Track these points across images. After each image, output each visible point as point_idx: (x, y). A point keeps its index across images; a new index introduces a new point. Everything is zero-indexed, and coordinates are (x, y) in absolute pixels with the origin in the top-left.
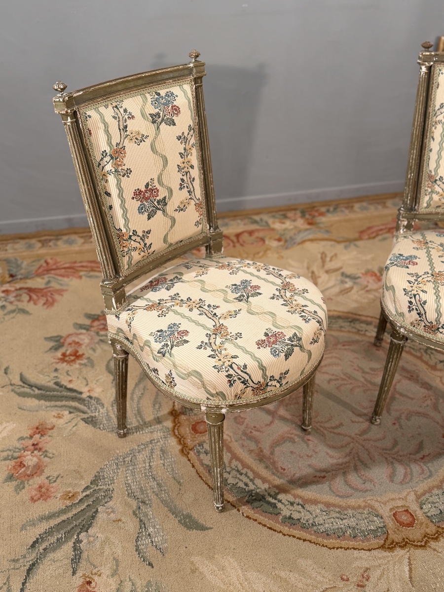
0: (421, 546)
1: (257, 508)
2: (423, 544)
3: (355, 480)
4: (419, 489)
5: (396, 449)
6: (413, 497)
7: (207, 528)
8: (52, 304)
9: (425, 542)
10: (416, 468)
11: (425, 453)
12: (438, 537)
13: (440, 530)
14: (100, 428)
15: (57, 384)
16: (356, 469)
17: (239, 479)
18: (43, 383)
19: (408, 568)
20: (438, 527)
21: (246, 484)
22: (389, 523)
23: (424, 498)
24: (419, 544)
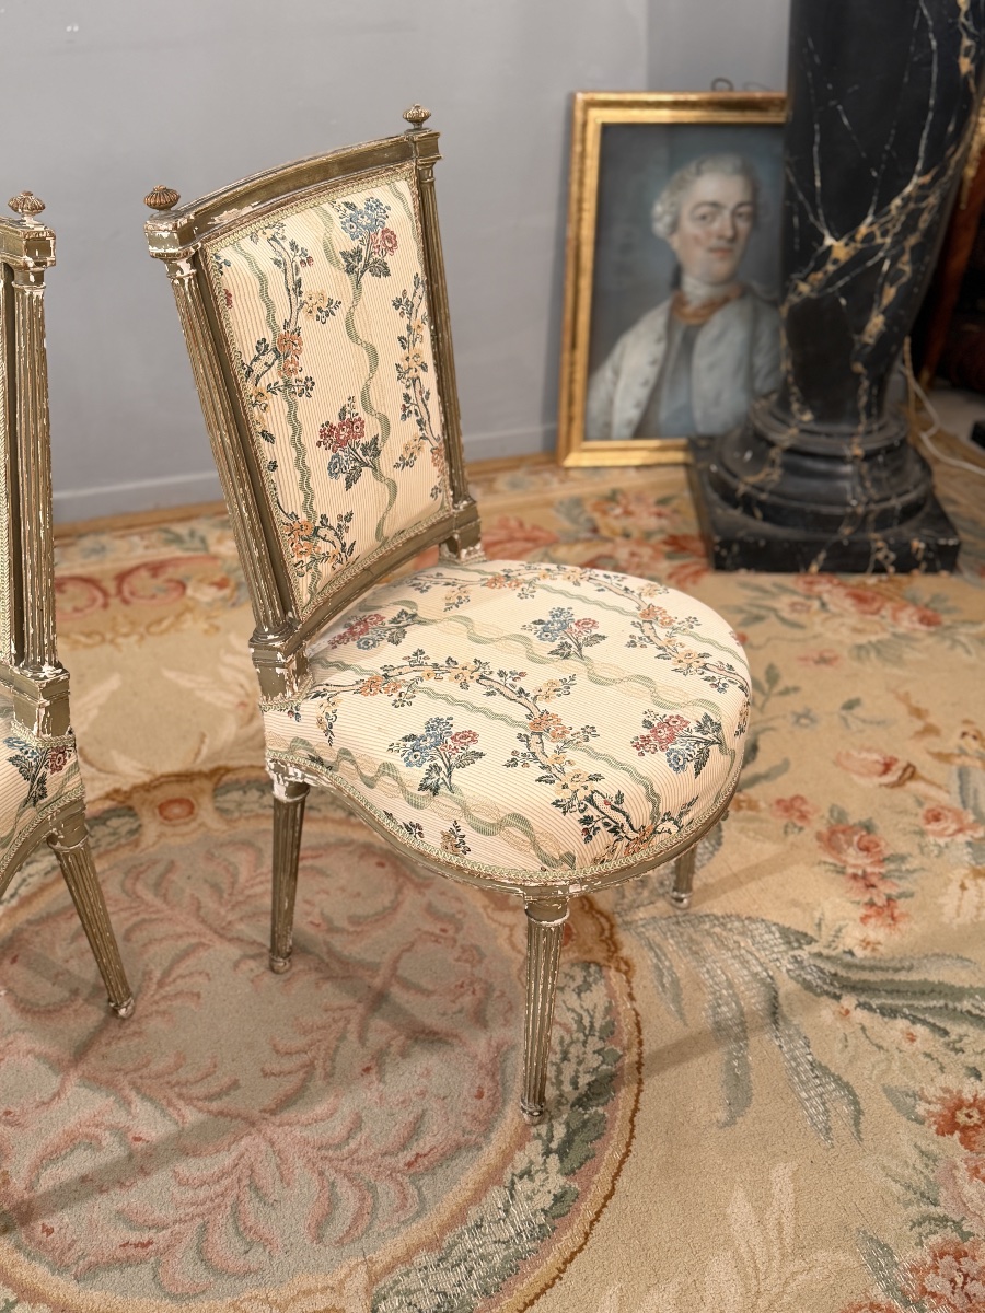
3: (224, 1245)
4: (382, 1257)
5: (353, 1144)
6: (360, 1279)
10: (387, 1192)
11: (421, 1146)
16: (235, 1213)
23: (389, 1280)
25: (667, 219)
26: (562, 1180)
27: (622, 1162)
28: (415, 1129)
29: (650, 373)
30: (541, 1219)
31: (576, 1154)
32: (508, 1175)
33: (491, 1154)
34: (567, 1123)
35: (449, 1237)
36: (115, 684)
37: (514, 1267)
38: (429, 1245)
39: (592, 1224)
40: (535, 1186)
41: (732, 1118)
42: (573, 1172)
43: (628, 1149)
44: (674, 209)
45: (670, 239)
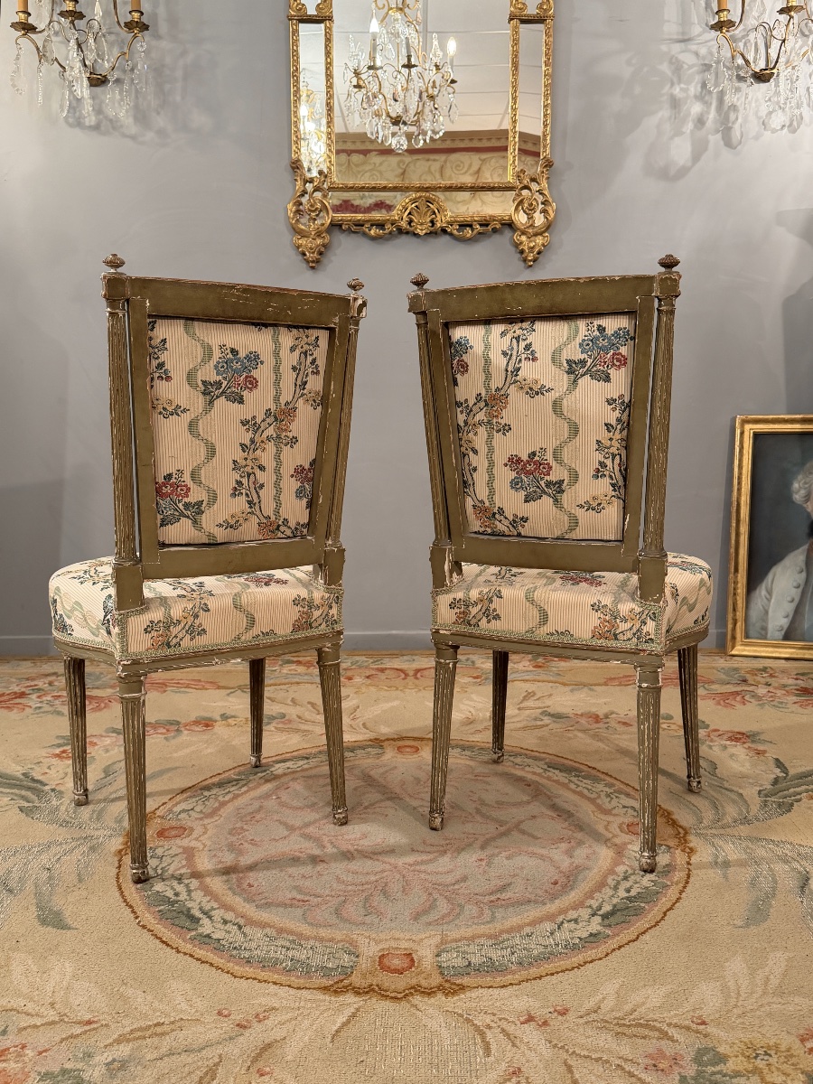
0: (396, 998)
1: (167, 919)
2: (399, 996)
3: (352, 910)
4: (455, 934)
5: (456, 887)
6: (437, 939)
7: (69, 928)
8: (100, 710)
9: (406, 995)
10: (471, 910)
11: (504, 896)
12: (434, 992)
13: (447, 985)
14: (32, 818)
15: (23, 774)
16: (366, 899)
17: (172, 888)
18: (8, 772)
19: (344, 1020)
20: (446, 981)
21: (177, 894)
22: (364, 964)
23: (454, 945)
24: (393, 995)
25: (803, 492)
26: (599, 928)
27: (650, 928)
28: (503, 888)
29: (796, 594)
30: (577, 941)
31: (612, 920)
32: (560, 919)
33: (552, 907)
34: (615, 906)
35: (505, 936)
36: (395, 703)
37: (547, 957)
38: (490, 937)
39: (614, 950)
40: (578, 927)
41: (747, 925)
42: (610, 926)
43: (657, 923)
44: (806, 486)
45: (805, 506)
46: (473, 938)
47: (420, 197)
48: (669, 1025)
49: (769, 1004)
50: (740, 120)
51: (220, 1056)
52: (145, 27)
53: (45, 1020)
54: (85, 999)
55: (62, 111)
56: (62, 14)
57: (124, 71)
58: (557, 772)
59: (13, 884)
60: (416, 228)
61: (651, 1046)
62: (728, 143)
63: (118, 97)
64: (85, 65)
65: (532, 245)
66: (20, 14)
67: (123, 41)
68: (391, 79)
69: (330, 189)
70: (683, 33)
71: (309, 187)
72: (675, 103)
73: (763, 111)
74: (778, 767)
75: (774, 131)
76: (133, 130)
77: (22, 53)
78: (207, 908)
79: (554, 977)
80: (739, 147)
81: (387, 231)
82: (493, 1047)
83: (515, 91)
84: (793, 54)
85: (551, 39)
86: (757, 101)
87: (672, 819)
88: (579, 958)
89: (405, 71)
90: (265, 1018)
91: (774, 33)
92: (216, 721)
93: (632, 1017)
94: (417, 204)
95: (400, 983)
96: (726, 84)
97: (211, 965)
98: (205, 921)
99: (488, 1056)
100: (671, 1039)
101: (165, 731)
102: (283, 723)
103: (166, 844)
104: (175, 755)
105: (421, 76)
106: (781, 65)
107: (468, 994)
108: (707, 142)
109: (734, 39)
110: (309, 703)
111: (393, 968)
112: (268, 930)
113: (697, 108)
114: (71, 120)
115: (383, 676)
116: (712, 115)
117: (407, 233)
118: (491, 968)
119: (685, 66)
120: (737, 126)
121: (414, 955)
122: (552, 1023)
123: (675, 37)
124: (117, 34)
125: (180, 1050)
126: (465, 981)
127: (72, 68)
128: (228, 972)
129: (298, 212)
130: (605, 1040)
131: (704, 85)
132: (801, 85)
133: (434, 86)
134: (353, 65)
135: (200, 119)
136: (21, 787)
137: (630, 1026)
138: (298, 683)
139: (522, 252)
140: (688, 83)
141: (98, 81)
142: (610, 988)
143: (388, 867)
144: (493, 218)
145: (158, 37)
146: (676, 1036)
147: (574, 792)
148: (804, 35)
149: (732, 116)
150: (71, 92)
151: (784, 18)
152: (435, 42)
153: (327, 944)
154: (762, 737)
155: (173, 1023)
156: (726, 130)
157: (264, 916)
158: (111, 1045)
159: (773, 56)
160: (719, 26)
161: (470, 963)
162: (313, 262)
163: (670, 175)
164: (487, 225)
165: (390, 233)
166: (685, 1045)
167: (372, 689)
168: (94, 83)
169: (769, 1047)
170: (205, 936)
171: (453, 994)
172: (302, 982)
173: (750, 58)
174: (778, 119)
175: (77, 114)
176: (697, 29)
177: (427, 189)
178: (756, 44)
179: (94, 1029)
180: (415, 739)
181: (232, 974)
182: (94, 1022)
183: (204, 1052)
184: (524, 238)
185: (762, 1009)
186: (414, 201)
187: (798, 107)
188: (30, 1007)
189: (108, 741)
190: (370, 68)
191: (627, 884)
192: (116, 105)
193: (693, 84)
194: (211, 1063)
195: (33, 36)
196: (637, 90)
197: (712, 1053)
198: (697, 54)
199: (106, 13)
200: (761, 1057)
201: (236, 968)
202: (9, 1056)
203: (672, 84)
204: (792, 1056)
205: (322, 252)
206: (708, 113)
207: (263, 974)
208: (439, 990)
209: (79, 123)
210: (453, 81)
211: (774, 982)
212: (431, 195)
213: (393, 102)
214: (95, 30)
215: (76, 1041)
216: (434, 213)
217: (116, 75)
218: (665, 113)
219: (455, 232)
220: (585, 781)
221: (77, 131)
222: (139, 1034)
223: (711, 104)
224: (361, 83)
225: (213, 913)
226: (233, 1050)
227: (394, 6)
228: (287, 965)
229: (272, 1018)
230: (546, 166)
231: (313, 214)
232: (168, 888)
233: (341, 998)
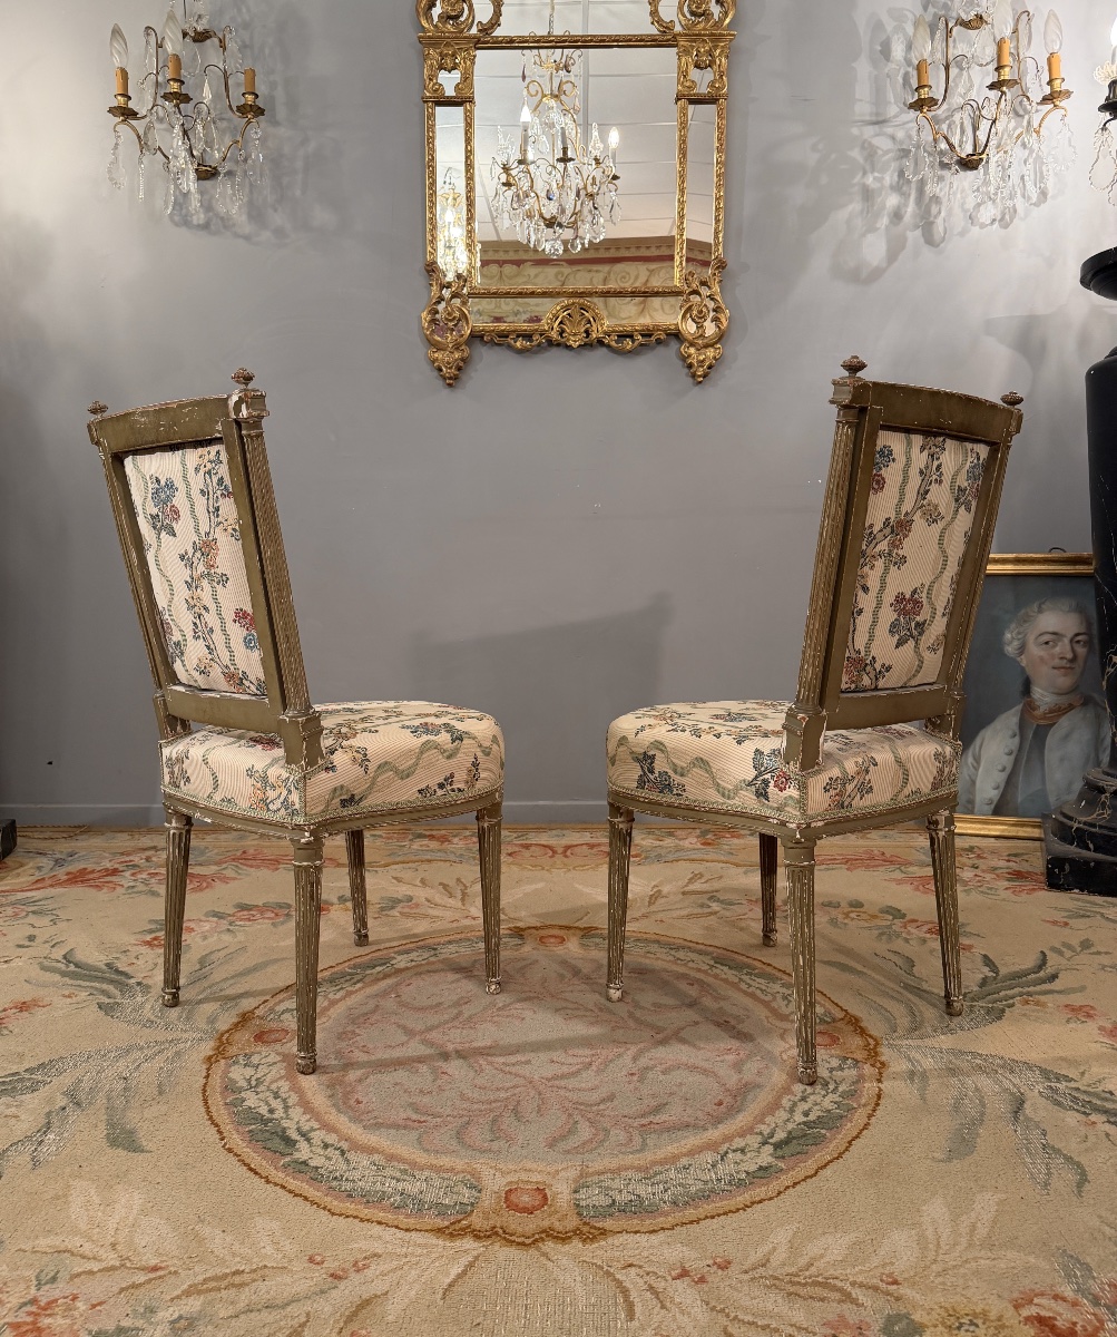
0: (523, 1244)
1: (258, 1141)
2: (528, 1241)
3: (478, 1134)
4: (597, 1166)
5: (602, 1107)
6: (572, 1174)
7: (142, 1151)
8: (201, 890)
9: (536, 1240)
10: (618, 1135)
11: (657, 1119)
12: (570, 1237)
13: (585, 1229)
14: (112, 1017)
15: (107, 965)
16: (494, 1121)
17: (267, 1104)
18: (90, 961)
19: (460, 1271)
20: (585, 1224)
21: (271, 1111)
22: (487, 1201)
23: (596, 1179)
24: (520, 1240)
25: (1016, 643)
26: (770, 1159)
27: (831, 1161)
28: (657, 1110)
29: (1008, 761)
30: (744, 1176)
31: (787, 1150)
32: (724, 1147)
33: (714, 1134)
34: (790, 1132)
35: (657, 1168)
36: (540, 885)
37: (706, 1196)
38: (639, 1169)
39: (788, 1187)
40: (745, 1158)
41: (949, 1160)
42: (783, 1157)
43: (840, 1156)
44: (1020, 636)
45: (1019, 659)
46: (617, 1171)
47: (573, 303)
48: (853, 1284)
49: (976, 1259)
50: (943, 214)
51: (308, 1314)
52: (259, 112)
53: (104, 1265)
54: (154, 1239)
55: (167, 208)
56: (166, 97)
57: (237, 162)
58: (726, 969)
59: (82, 1096)
60: (568, 340)
61: (832, 1310)
62: (929, 240)
63: (230, 192)
64: (193, 156)
65: (701, 358)
66: (119, 98)
67: (235, 128)
68: (544, 176)
69: (471, 295)
70: (877, 114)
71: (446, 293)
72: (868, 195)
73: (971, 203)
74: (987, 965)
75: (983, 226)
76: (247, 229)
77: (120, 142)
78: (306, 1128)
79: (715, 1221)
80: (942, 245)
81: (535, 343)
82: (638, 1309)
83: (683, 182)
84: (1006, 136)
85: (724, 122)
86: (963, 191)
87: (860, 1027)
88: (745, 1197)
89: (560, 166)
90: (366, 1267)
91: (983, 112)
92: (332, 904)
93: (807, 1273)
94: (569, 311)
95: (531, 1224)
96: (926, 172)
97: (306, 1199)
98: (303, 1145)
99: (632, 1319)
100: (854, 1302)
101: (273, 915)
102: (409, 907)
103: (264, 1050)
104: (282, 944)
105: (579, 171)
106: (991, 150)
107: (610, 1240)
108: (905, 239)
109: (936, 121)
110: (440, 884)
111: (521, 1206)
112: (376, 1157)
113: (892, 200)
114: (176, 218)
115: (527, 854)
116: (911, 208)
117: (558, 345)
118: (637, 1209)
119: (880, 152)
120: (939, 221)
121: (547, 1191)
122: (709, 1279)
123: (868, 118)
124: (229, 120)
125: (260, 1307)
126: (608, 1224)
127: (176, 157)
128: (324, 1208)
129: (433, 321)
130: (773, 1303)
131: (901, 174)
132: (1014, 172)
133: (594, 183)
134: (501, 159)
135: (322, 216)
136: (103, 980)
137: (805, 1285)
138: (429, 861)
139: (690, 366)
140: (883, 171)
141: (206, 173)
142: (781, 1237)
143: (522, 1081)
144: (657, 328)
145: (276, 123)
146: (861, 1299)
147: (745, 993)
148: (1017, 114)
149: (934, 210)
150: (177, 186)
151: (994, 94)
152: (595, 133)
153: (445, 1175)
154: (968, 929)
155: (255, 1271)
156: (926, 225)
157: (372, 1139)
158: (178, 1297)
159: (982, 138)
160: (919, 105)
161: (614, 1200)
162: (450, 378)
163: (862, 277)
164: (650, 336)
165: (539, 345)
166: (872, 1310)
167: (514, 868)
168: (203, 175)
169: (975, 1315)
170: (302, 1163)
171: (592, 1240)
172: (411, 1222)
173: (955, 141)
174: (988, 213)
175: (184, 211)
176: (893, 110)
177: (582, 295)
178: (962, 124)
179: (160, 1277)
180: (561, 927)
181: (329, 1211)
182: (161, 1268)
183: (289, 1309)
184: (692, 350)
185: (968, 1266)
186: (566, 308)
187: (1012, 197)
188: (88, 1248)
189: (207, 926)
190: (521, 162)
191: (804, 1106)
192: (228, 200)
193: (889, 173)
194: (295, 1323)
195: (133, 122)
196: (824, 180)
197: (905, 1322)
198: (893, 138)
199: (216, 97)
200: (966, 1327)
201: (335, 1203)
202: (57, 1309)
203: (865, 173)
204: (1003, 1327)
205: (462, 367)
206: (906, 205)
207: (366, 1211)
208: (576, 1234)
209: (185, 222)
210: (615, 177)
211: (982, 1231)
212: (585, 301)
213: (546, 201)
214: (204, 115)
215: (137, 1292)
216: (589, 322)
217: (228, 166)
218: (856, 206)
219: (613, 343)
220: (758, 980)
221: (183, 230)
222: (212, 1284)
223: (909, 195)
224: (512, 181)
225: (312, 1135)
226: (324, 1307)
227: (548, 92)
228: (395, 1201)
229: (373, 1267)
230: (718, 268)
231: (451, 324)
232: (262, 1104)
233: (458, 1243)
